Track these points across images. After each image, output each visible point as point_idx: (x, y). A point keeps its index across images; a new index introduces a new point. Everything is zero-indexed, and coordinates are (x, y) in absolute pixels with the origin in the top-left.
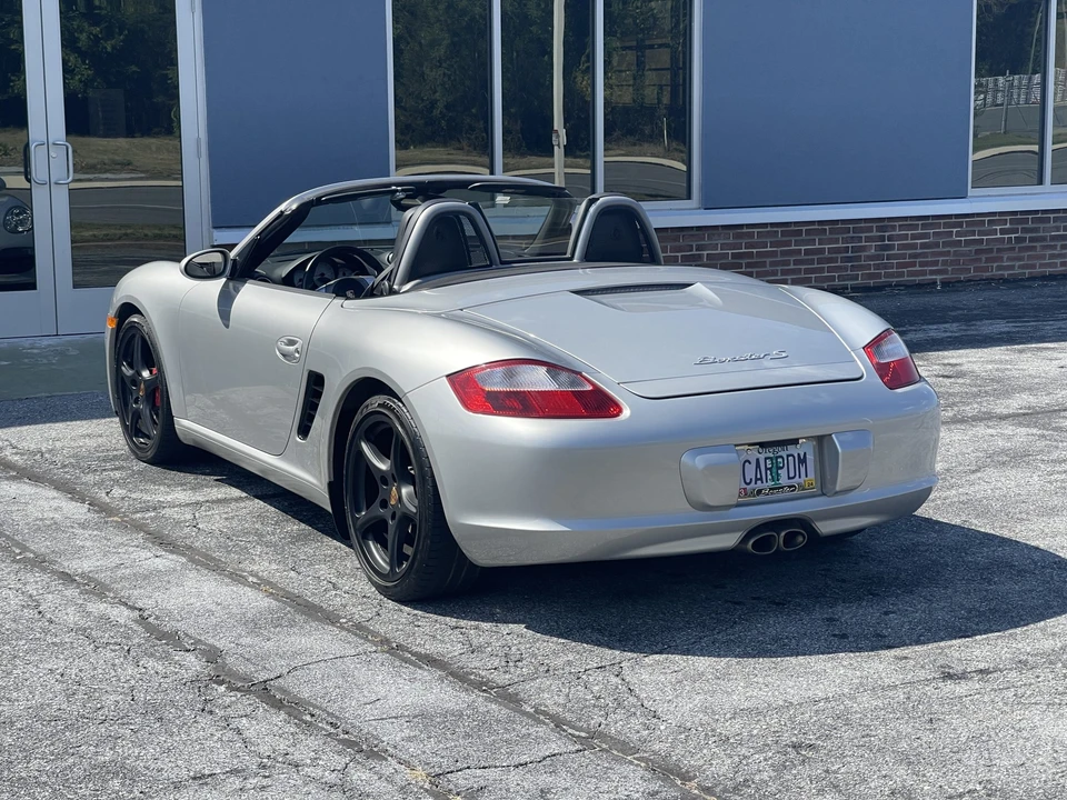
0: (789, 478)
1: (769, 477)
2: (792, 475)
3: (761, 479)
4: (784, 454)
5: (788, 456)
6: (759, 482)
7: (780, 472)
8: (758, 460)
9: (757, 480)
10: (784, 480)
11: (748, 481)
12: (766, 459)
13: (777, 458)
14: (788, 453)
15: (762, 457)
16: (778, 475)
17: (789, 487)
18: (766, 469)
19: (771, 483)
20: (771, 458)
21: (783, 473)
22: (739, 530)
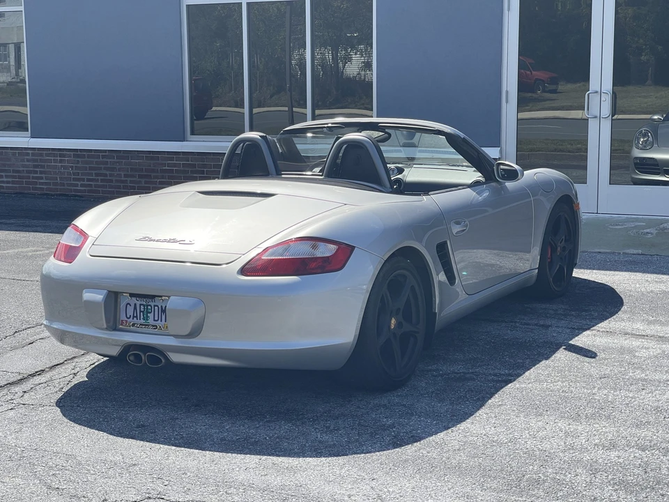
0: (154, 320)
1: (142, 317)
2: (156, 319)
3: (137, 317)
4: (152, 304)
5: (155, 306)
6: (135, 319)
7: (149, 315)
8: (135, 304)
9: (134, 317)
10: (151, 321)
11: (128, 316)
12: (140, 305)
13: (148, 306)
14: (156, 304)
15: (138, 303)
16: (147, 317)
17: (153, 326)
18: (140, 311)
19: (142, 321)
20: (144, 305)
21: (151, 315)
22: (119, 345)
